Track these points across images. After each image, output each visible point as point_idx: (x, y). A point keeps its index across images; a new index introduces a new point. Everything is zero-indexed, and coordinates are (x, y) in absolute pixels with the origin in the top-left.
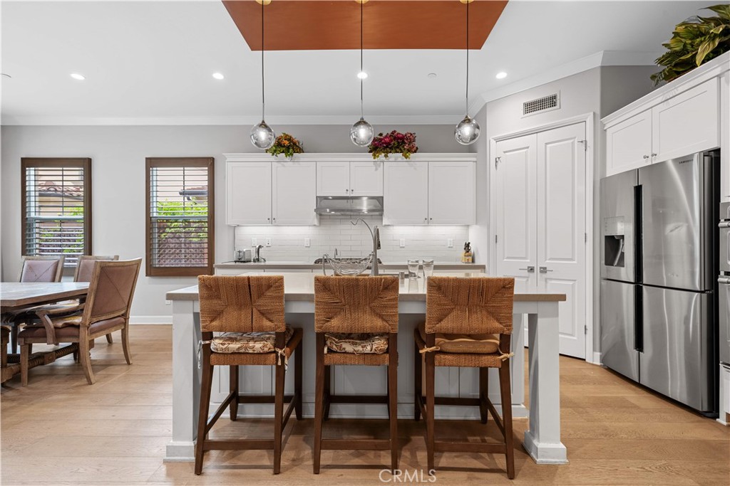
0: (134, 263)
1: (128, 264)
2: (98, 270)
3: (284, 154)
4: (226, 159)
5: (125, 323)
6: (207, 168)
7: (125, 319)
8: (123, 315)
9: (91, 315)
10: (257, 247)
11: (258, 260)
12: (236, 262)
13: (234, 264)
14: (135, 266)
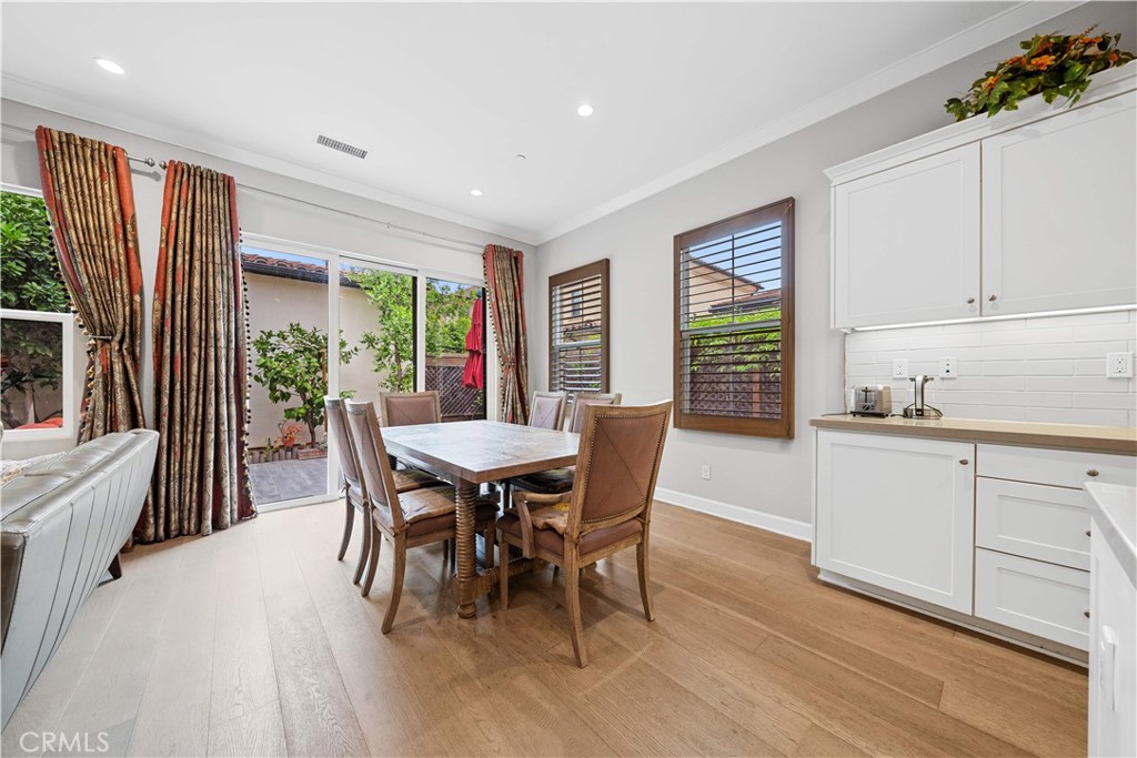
0: (657, 411)
1: (648, 413)
2: (592, 424)
3: (1040, 97)
4: (831, 182)
5: (643, 533)
6: (779, 223)
7: (643, 525)
8: (638, 516)
9: (582, 518)
10: (920, 379)
11: (921, 413)
12: (854, 414)
13: (850, 418)
14: (662, 416)
